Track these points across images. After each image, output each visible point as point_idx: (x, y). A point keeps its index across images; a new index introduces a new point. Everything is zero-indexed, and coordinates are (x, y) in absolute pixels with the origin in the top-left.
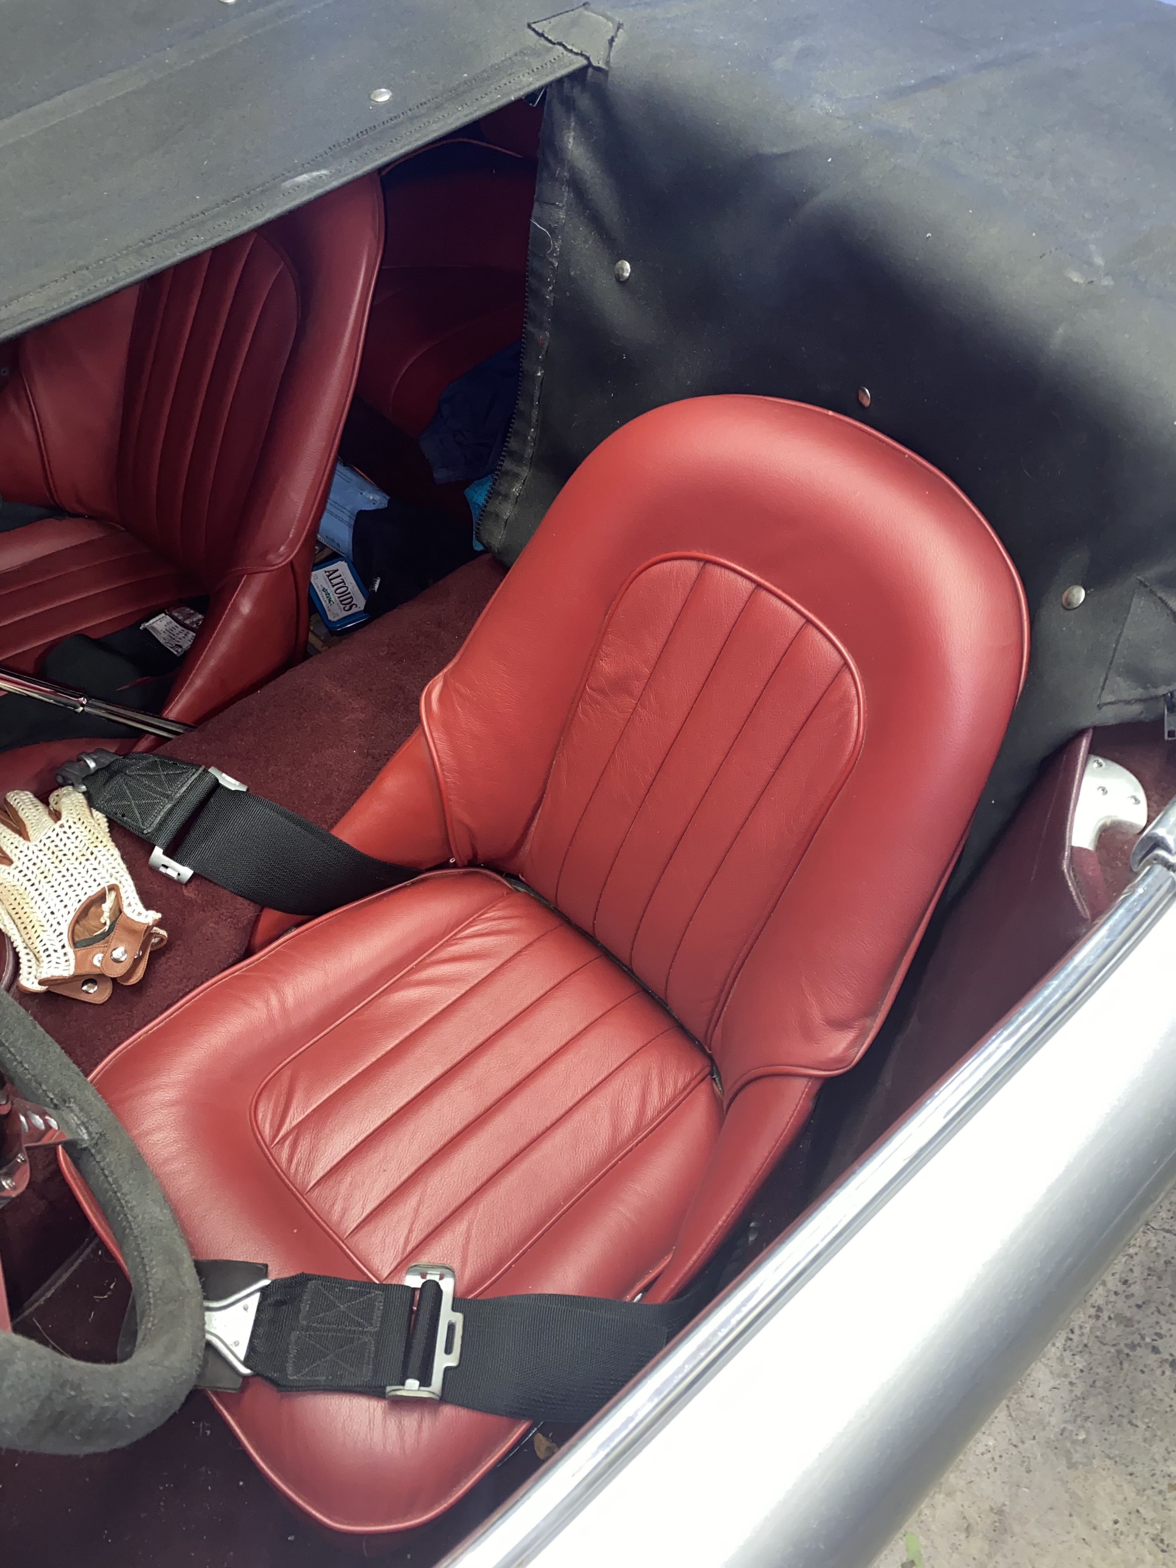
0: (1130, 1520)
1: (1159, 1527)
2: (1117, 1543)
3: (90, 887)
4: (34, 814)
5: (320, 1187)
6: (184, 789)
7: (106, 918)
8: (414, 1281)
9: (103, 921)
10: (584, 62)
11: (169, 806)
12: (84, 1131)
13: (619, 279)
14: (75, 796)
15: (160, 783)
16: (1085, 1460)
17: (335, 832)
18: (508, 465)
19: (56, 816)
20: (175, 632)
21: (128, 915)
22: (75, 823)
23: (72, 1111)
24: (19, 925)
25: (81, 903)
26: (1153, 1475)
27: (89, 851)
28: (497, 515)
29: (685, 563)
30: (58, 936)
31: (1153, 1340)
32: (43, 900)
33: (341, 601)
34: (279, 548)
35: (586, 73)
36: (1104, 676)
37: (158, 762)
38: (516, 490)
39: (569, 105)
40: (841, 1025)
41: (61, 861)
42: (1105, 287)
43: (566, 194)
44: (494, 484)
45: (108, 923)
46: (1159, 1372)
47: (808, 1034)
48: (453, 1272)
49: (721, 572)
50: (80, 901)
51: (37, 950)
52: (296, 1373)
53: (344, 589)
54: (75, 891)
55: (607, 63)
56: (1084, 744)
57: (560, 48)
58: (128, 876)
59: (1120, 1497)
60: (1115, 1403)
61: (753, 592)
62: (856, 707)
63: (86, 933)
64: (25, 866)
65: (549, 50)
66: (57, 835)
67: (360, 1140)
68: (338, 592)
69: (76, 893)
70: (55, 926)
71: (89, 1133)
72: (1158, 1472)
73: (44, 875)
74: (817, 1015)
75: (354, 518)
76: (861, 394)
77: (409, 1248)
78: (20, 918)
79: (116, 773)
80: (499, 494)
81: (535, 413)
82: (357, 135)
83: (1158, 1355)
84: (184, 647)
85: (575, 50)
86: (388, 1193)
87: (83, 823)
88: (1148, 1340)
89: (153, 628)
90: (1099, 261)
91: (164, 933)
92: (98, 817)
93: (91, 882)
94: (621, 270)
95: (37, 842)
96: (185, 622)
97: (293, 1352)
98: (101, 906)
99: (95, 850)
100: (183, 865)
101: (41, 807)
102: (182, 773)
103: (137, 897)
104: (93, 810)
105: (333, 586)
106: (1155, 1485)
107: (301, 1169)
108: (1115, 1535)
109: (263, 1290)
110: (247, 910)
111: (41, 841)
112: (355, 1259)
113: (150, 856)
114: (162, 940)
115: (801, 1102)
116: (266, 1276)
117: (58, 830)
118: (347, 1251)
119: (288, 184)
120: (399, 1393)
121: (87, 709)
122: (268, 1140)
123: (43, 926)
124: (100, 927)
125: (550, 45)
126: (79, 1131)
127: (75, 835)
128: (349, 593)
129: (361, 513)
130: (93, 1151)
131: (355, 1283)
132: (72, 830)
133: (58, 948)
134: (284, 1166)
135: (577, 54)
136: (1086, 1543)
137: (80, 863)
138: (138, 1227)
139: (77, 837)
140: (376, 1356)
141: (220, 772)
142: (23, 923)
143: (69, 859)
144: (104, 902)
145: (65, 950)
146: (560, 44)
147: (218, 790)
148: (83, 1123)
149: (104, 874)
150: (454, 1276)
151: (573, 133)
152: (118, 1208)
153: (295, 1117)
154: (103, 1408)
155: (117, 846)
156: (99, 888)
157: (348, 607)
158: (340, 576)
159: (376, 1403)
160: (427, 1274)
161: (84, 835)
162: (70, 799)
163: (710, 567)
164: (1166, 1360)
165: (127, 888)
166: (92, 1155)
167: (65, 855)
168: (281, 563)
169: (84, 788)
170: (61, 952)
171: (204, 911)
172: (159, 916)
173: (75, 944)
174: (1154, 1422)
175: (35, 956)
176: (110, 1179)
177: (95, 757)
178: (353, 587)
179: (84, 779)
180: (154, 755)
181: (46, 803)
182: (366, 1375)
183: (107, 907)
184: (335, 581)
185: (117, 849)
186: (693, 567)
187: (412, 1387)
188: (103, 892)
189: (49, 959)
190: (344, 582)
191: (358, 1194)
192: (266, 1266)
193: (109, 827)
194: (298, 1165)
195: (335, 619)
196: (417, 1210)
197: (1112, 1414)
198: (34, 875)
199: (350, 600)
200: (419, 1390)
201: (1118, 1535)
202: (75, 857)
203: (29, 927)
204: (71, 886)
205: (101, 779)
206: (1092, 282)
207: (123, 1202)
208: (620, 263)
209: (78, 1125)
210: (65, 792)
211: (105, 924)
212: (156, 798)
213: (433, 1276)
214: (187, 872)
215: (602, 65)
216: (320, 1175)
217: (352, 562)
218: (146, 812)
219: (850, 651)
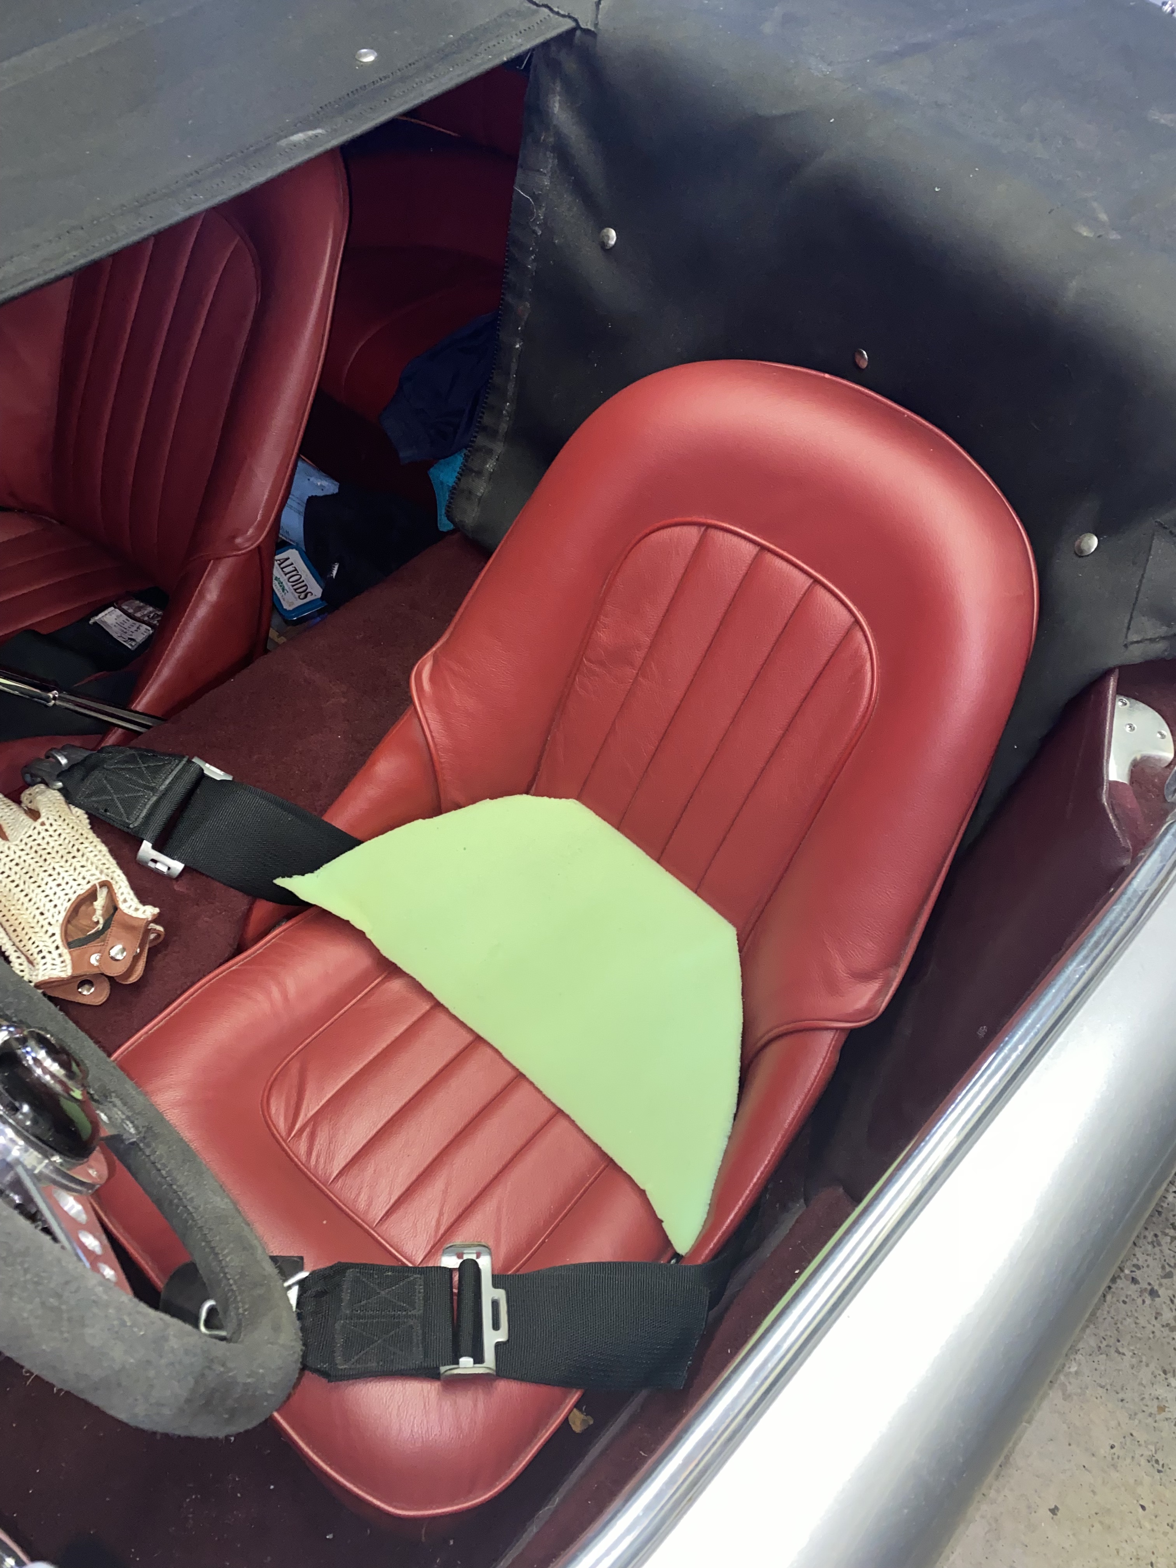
0: (1126, 1444)
1: (1152, 1448)
2: (1114, 1466)
3: (79, 885)
4: (8, 814)
5: (344, 1177)
6: (167, 782)
7: (98, 916)
8: (450, 1262)
9: (95, 920)
10: (572, 24)
11: (154, 798)
12: (130, 1125)
13: (603, 245)
14: (51, 793)
15: (141, 775)
16: (1079, 1391)
17: (326, 818)
18: (481, 440)
19: (34, 814)
20: (126, 626)
21: (125, 911)
22: (56, 820)
23: (115, 1106)
24: (8, 928)
25: (71, 902)
26: (1143, 1399)
27: (75, 848)
28: (470, 492)
29: (685, 529)
30: (51, 937)
31: (1132, 1272)
32: (30, 900)
33: (295, 590)
34: (247, 531)
35: (574, 35)
36: (1129, 617)
37: (136, 755)
38: (490, 466)
39: (555, 67)
40: (865, 976)
41: (45, 860)
42: (1113, 240)
43: (550, 161)
44: (466, 461)
45: (102, 921)
46: (1139, 1301)
47: (833, 987)
48: (490, 1249)
49: (723, 537)
50: (69, 900)
51: (30, 952)
52: (346, 1361)
53: (297, 577)
54: (63, 889)
55: (596, 25)
56: (1112, 684)
57: (546, 10)
58: (119, 872)
59: (1113, 1423)
60: (1102, 1334)
61: (757, 555)
62: (868, 664)
63: (80, 933)
64: (7, 866)
65: (535, 12)
66: (39, 833)
67: (379, 1126)
68: (291, 580)
69: (64, 892)
70: (47, 927)
71: (136, 1127)
72: (1147, 1396)
73: (28, 875)
74: (840, 968)
75: (305, 505)
76: (858, 357)
77: (442, 1231)
78: (8, 921)
79: (94, 767)
80: (471, 471)
81: (511, 387)
82: (348, 94)
83: (1137, 1286)
84: (138, 641)
85: (562, 12)
86: (414, 1177)
87: (64, 820)
88: (1127, 1272)
89: (105, 622)
90: (1103, 217)
91: (160, 928)
92: (78, 814)
93: (80, 881)
94: (606, 238)
95: (18, 842)
96: (136, 615)
97: (340, 1341)
98: (92, 904)
99: (81, 847)
100: (173, 859)
101: (14, 806)
102: (164, 765)
103: (132, 893)
104: (72, 807)
105: (286, 574)
106: (1145, 1408)
107: (322, 1160)
108: (1113, 1459)
109: (301, 1283)
110: (240, 901)
111: (21, 841)
112: (387, 1246)
113: (138, 849)
114: (159, 935)
115: (828, 1055)
116: (301, 1269)
117: (40, 828)
118: (379, 1238)
119: (283, 143)
120: (455, 1372)
121: (58, 703)
122: (284, 1134)
123: (33, 927)
124: (91, 925)
125: (535, 7)
126: (125, 1126)
127: (57, 833)
128: (303, 581)
129: (311, 499)
130: (141, 1145)
131: (392, 1269)
132: (54, 827)
133: (52, 948)
134: (304, 1159)
135: (563, 16)
136: (1087, 1470)
137: (67, 861)
138: (202, 1217)
139: (60, 835)
140: (424, 1338)
141: (203, 762)
142: (11, 925)
143: (53, 858)
144: (96, 900)
145: (59, 951)
146: (546, 6)
147: (203, 782)
148: (128, 1118)
149: (94, 871)
150: (491, 1254)
151: (558, 98)
152: (176, 1201)
153: (309, 1109)
154: (245, 1384)
155: (103, 842)
156: (89, 886)
157: (303, 595)
158: (292, 564)
159: (429, 1385)
160: (463, 1254)
161: (67, 832)
162: (46, 797)
163: (713, 532)
164: (1146, 1289)
165: (120, 883)
166: (141, 1149)
167: (49, 853)
168: (248, 547)
169: (60, 784)
170: (55, 953)
171: (197, 905)
172: (156, 910)
173: (70, 945)
174: (1139, 1349)
175: (27, 958)
176: (163, 1172)
177: (65, 753)
178: (307, 575)
179: (59, 776)
180: (131, 748)
181: (18, 802)
182: (417, 1358)
183: (99, 903)
184: (286, 570)
185: (103, 845)
186: (692, 534)
187: (466, 1364)
188: (94, 889)
189: (44, 961)
190: (296, 570)
191: (384, 1181)
192: (302, 1258)
193: (90, 823)
194: (318, 1157)
195: (291, 608)
196: (445, 1192)
197: (1100, 1344)
198: (18, 876)
199: (304, 588)
200: (473, 1367)
201: (1116, 1459)
202: (60, 855)
203: (19, 929)
204: (59, 885)
205: (78, 774)
206: (1099, 236)
207: (181, 1194)
208: (605, 230)
209: (123, 1120)
210: (37, 790)
211: (98, 923)
212: (139, 791)
213: (470, 1255)
214: (177, 866)
215: (590, 27)
216: (343, 1164)
217: (305, 553)
218: (130, 805)
219: (860, 609)
